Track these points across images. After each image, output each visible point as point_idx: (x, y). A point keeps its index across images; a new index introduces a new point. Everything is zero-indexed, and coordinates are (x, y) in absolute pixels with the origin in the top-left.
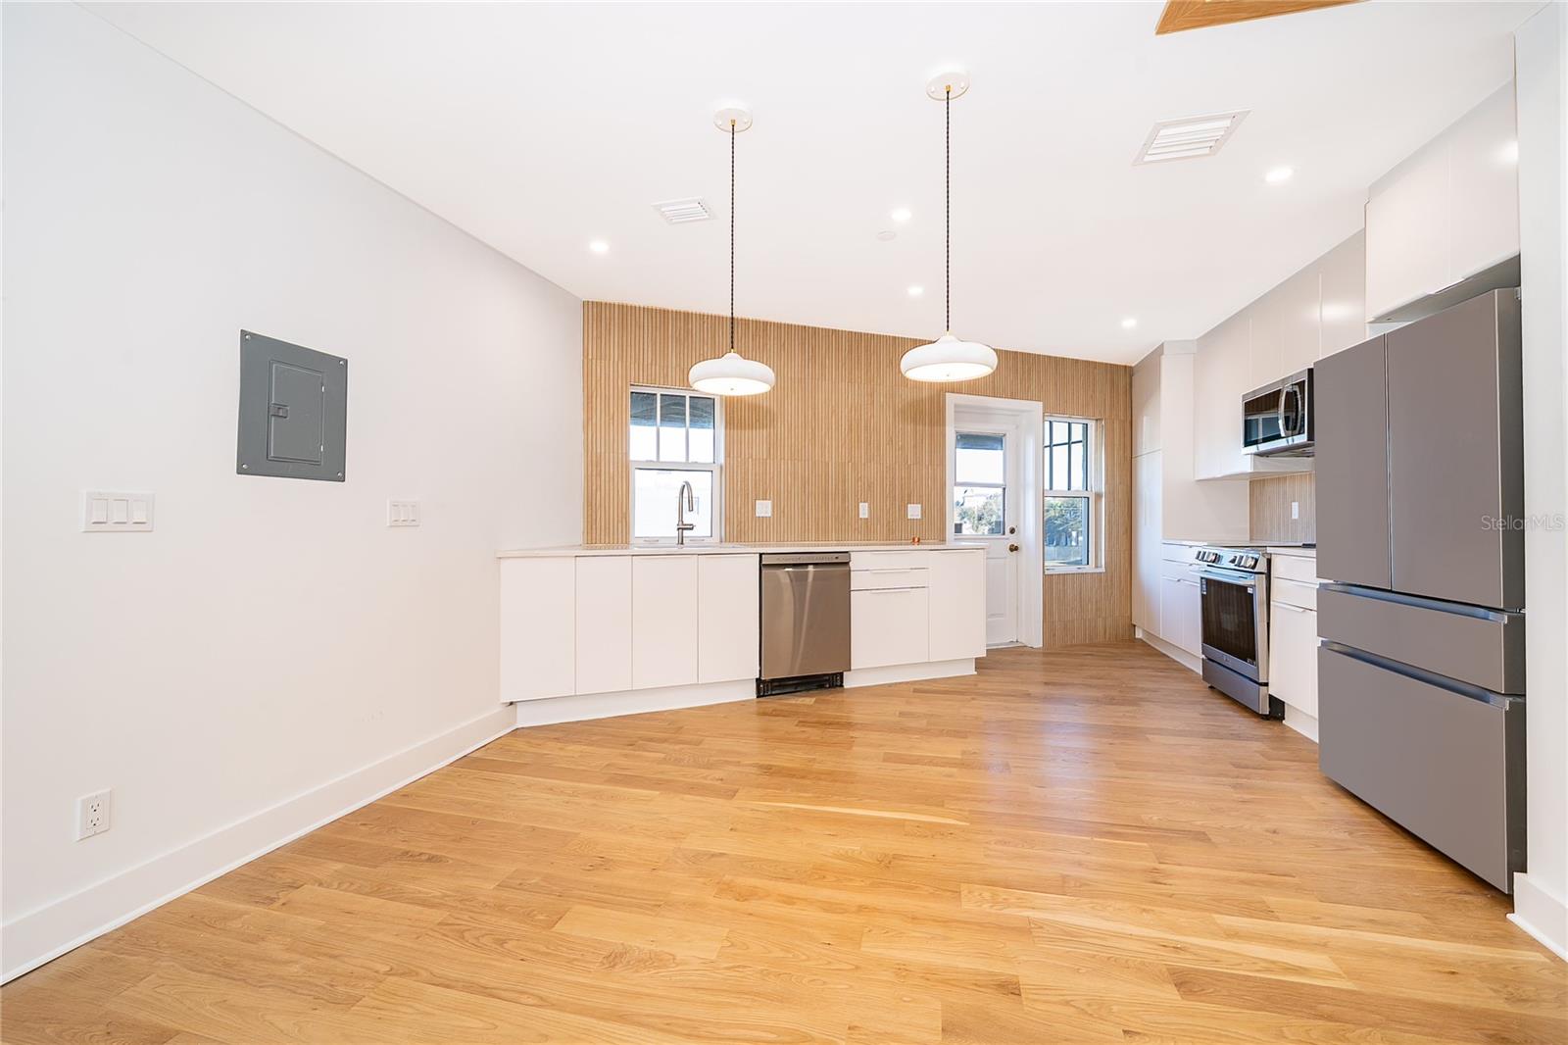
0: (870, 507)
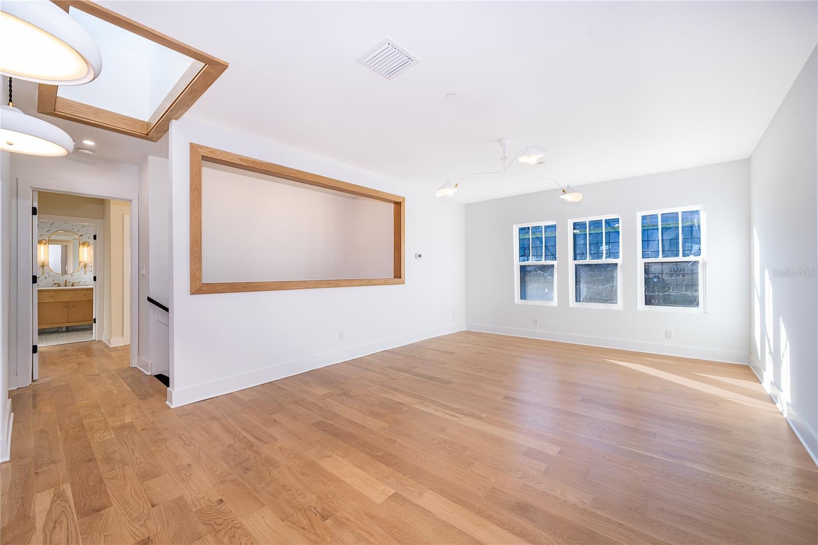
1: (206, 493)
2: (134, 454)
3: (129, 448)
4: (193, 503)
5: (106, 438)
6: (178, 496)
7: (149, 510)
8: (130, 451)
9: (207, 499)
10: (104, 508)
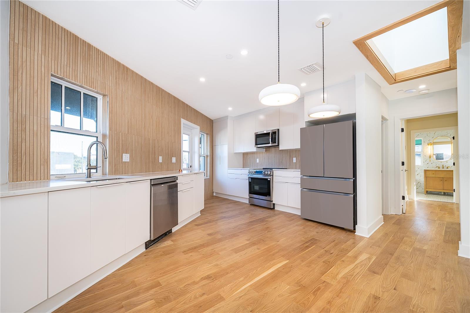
0: (162, 157)
1: (426, 308)
2: (411, 264)
3: (412, 260)
4: (414, 305)
5: (406, 250)
6: (410, 296)
7: (391, 289)
8: (410, 262)
9: (424, 311)
10: (377, 273)
